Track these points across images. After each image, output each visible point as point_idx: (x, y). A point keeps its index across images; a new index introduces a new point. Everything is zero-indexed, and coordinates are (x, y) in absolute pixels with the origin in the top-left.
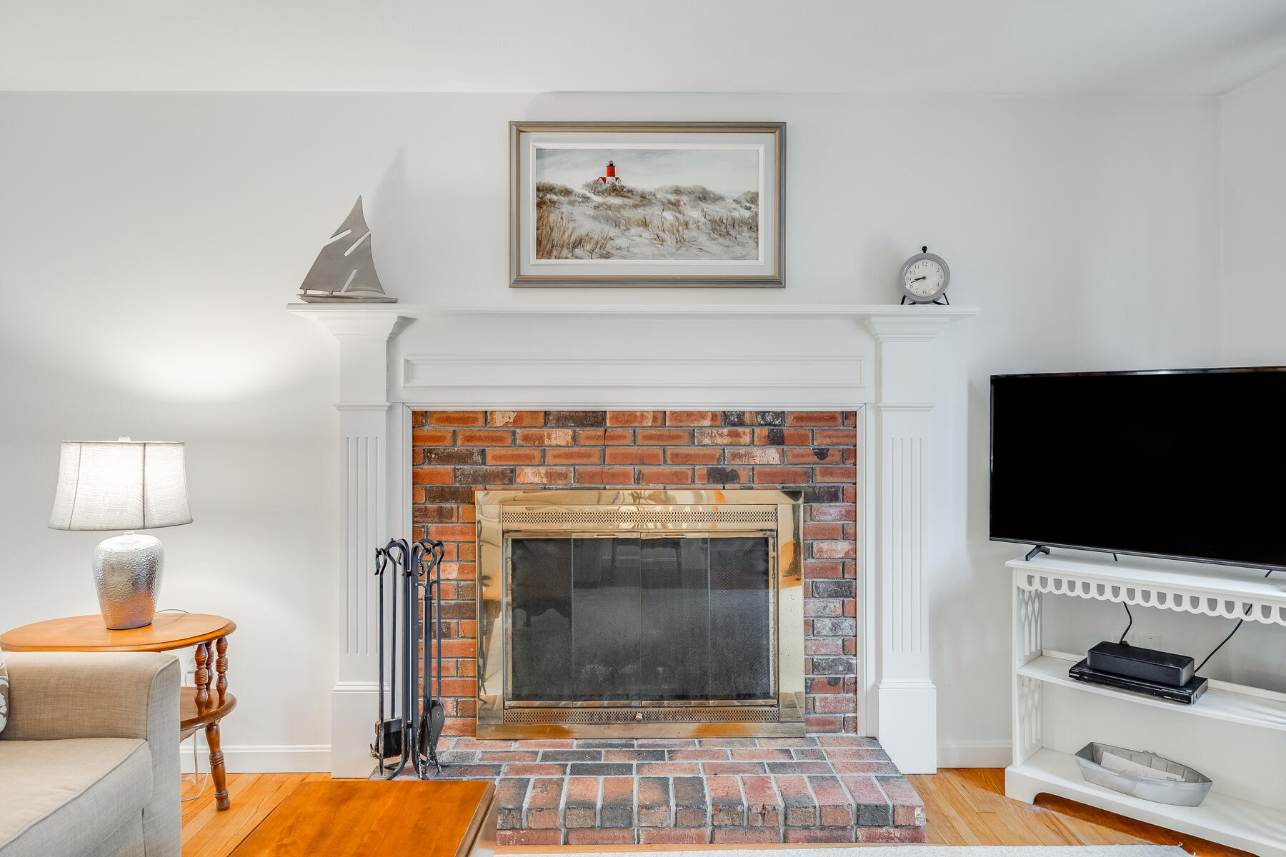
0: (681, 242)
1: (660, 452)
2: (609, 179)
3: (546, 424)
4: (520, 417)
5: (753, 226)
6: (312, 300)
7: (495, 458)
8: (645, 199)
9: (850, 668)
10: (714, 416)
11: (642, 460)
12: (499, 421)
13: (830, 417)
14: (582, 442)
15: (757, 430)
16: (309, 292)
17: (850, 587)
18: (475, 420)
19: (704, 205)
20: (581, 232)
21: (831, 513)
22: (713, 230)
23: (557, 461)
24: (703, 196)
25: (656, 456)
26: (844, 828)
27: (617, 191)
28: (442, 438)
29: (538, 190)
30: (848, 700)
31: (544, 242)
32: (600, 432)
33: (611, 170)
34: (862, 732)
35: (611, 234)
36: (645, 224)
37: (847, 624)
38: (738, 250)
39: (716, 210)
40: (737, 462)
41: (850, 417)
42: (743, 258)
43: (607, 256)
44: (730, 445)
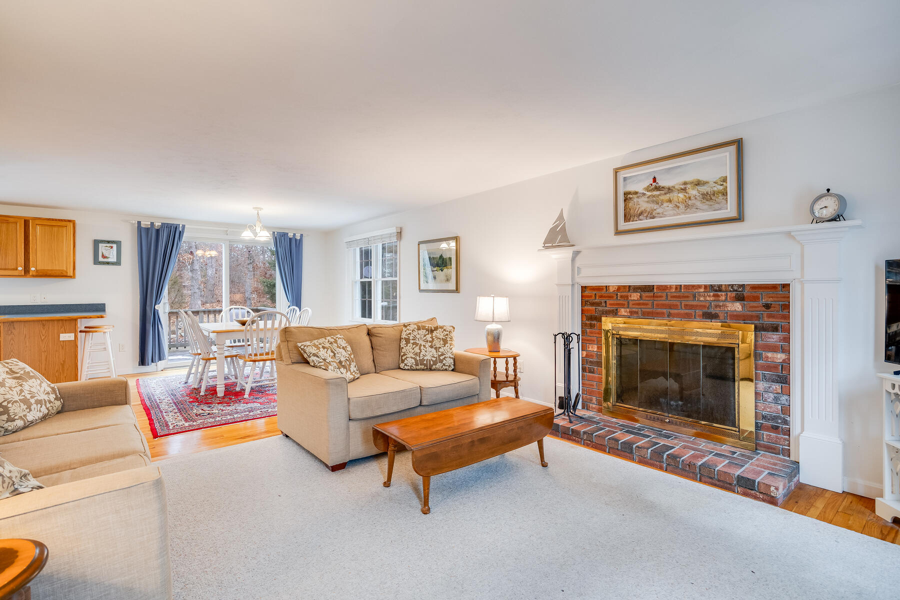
0: (687, 206)
1: (679, 303)
2: (654, 184)
3: (629, 290)
4: (619, 288)
5: (724, 193)
6: (547, 248)
7: (610, 304)
8: (670, 190)
9: (786, 422)
10: (706, 287)
11: (670, 307)
12: (611, 290)
13: (774, 287)
14: (644, 298)
15: (729, 294)
16: (546, 245)
17: (786, 378)
18: (603, 289)
19: (699, 188)
20: (643, 209)
21: (774, 338)
22: (703, 198)
23: (634, 306)
24: (698, 183)
25: (677, 305)
26: (730, 484)
27: (658, 188)
28: (591, 296)
29: (625, 194)
30: (785, 439)
31: (627, 215)
32: (651, 294)
33: (654, 180)
34: (792, 458)
35: (655, 208)
36: (670, 201)
37: (784, 398)
38: (717, 206)
39: (704, 189)
40: (718, 309)
41: (786, 286)
42: (720, 209)
43: (653, 217)
44: (714, 301)
